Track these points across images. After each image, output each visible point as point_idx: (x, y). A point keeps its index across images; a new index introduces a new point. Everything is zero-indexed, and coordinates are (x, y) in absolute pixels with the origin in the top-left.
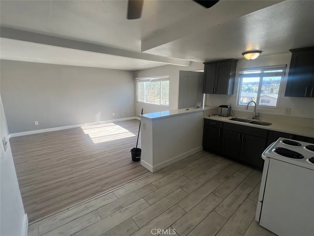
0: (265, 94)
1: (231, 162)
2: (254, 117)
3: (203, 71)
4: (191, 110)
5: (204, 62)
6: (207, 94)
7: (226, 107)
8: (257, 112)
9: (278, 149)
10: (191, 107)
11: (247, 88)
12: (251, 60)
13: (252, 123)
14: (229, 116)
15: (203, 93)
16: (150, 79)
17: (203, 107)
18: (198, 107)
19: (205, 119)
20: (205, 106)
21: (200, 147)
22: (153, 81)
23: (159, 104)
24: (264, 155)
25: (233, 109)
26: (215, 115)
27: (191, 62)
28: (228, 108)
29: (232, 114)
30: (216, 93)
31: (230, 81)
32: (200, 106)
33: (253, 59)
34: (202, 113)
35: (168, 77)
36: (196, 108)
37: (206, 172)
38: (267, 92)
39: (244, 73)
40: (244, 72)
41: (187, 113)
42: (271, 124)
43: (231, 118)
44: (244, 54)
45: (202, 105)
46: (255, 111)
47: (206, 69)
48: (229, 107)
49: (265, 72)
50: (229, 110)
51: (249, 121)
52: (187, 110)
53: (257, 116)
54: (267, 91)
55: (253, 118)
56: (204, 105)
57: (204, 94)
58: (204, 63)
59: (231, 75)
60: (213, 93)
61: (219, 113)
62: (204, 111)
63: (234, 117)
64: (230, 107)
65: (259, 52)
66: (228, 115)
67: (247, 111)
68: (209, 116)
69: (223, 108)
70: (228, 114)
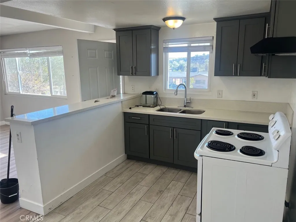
0: (199, 73)
1: (164, 169)
2: (185, 104)
3: (114, 41)
4: (103, 101)
5: (114, 27)
6: (125, 76)
7: (151, 93)
8: (188, 97)
9: (211, 143)
10: (102, 96)
11: (178, 65)
12: (174, 28)
13: (184, 112)
14: (157, 106)
15: (119, 74)
16: (27, 51)
17: (122, 95)
18: (113, 96)
19: (125, 114)
20: (124, 93)
21: (121, 156)
22: (33, 55)
23: (50, 95)
24: (196, 153)
25: (160, 96)
26: (138, 106)
27: (95, 27)
28: (153, 94)
29: (159, 102)
30: (136, 74)
31: (153, 56)
32: (116, 94)
33: (176, 28)
34: (120, 105)
35: (60, 48)
36: (110, 98)
37: (132, 192)
38: (202, 70)
39: (170, 46)
40: (168, 45)
41: (96, 106)
42: (204, 112)
43: (158, 108)
44: (165, 20)
45: (119, 93)
46: (186, 97)
47: (118, 38)
48: (155, 93)
49: (192, 45)
50: (155, 97)
51: (181, 110)
52: (96, 101)
53: (189, 102)
54: (201, 68)
55: (185, 106)
56: (121, 92)
57: (121, 76)
58: (115, 30)
59: (153, 48)
60: (132, 74)
61: (144, 103)
62: (122, 102)
63: (162, 107)
64: (157, 93)
65: (183, 19)
66: (155, 105)
67: (176, 97)
68: (130, 108)
69: (148, 96)
70: (154, 103)
